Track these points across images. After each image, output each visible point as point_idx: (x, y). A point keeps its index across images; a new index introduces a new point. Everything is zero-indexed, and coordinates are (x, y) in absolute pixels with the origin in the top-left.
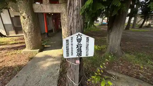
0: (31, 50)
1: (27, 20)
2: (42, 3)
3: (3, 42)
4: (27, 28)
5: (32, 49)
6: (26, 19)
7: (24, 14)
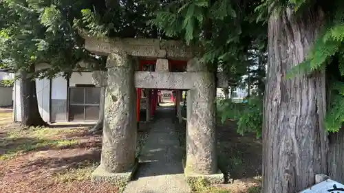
0: (113, 174)
1: (119, 103)
2: (154, 71)
3: (43, 141)
4: (116, 120)
5: (114, 172)
6: (117, 102)
7: (116, 92)
